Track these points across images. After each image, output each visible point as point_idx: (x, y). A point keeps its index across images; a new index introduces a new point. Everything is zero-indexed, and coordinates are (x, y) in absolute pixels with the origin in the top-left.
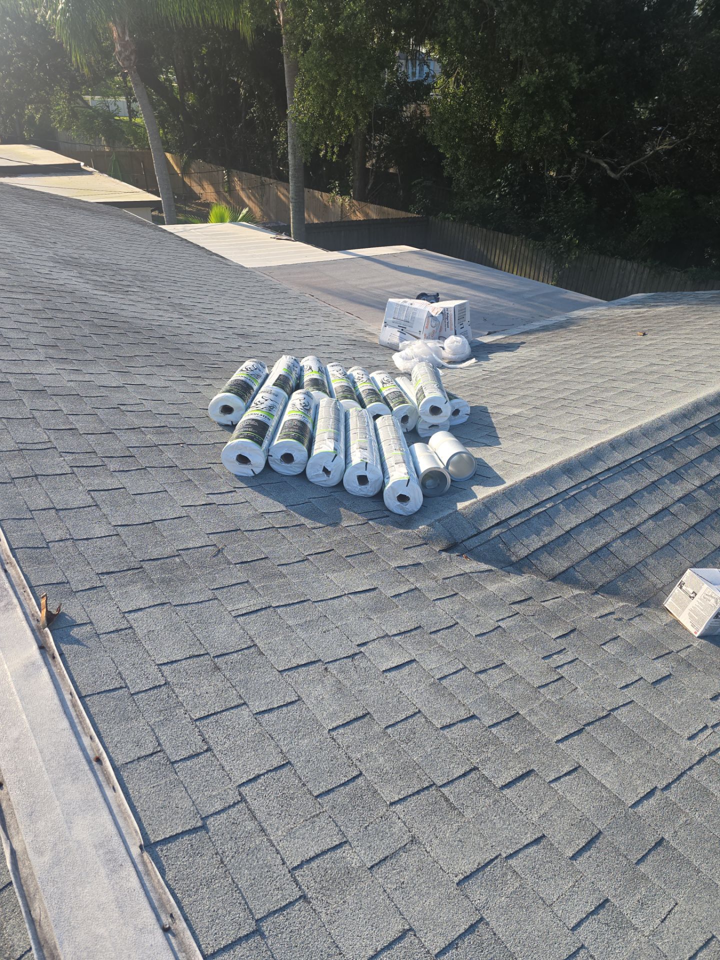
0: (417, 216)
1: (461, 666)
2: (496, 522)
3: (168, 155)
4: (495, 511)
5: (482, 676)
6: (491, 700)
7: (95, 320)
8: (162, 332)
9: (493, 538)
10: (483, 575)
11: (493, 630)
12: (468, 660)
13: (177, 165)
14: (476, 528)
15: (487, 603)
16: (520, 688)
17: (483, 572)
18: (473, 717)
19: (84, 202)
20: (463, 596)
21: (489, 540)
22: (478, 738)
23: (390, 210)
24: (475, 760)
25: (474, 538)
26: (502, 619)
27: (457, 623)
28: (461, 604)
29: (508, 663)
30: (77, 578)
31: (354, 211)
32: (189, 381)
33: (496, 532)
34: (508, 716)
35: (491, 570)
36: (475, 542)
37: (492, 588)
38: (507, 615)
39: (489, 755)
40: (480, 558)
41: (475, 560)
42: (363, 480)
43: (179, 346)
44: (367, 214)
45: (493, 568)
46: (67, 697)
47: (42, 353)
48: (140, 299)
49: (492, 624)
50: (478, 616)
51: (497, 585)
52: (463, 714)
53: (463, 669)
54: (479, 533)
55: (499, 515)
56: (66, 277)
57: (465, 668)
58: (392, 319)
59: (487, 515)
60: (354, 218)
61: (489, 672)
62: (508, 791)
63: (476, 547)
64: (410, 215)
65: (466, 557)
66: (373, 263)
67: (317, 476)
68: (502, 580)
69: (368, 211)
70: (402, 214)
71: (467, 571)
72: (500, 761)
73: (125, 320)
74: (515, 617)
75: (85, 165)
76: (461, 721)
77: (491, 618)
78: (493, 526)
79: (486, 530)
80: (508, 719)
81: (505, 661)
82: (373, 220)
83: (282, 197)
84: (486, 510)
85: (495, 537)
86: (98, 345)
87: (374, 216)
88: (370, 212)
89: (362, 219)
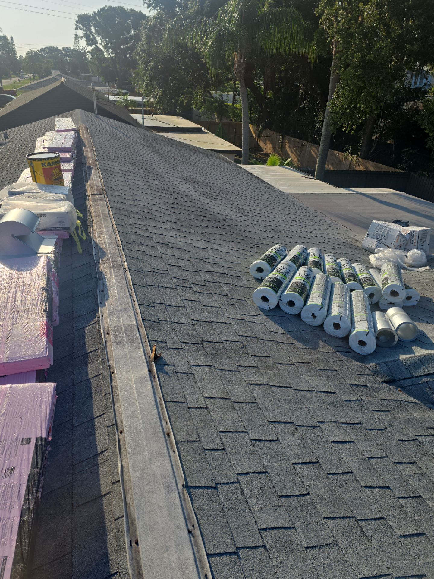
0: (402, 171)
1: (385, 455)
2: (427, 373)
3: (250, 126)
4: (427, 366)
5: (399, 466)
6: (403, 482)
7: (198, 212)
8: (230, 223)
9: (422, 383)
10: (411, 405)
11: (412, 440)
12: (390, 453)
13: (254, 131)
14: (410, 373)
15: (409, 422)
16: (425, 482)
17: (411, 403)
18: (388, 488)
19: (201, 148)
20: (394, 413)
21: (419, 384)
22: (389, 501)
23: (383, 166)
24: (385, 514)
25: (408, 380)
26: (420, 436)
27: (387, 429)
28: (391, 418)
29: (419, 464)
30: (170, 342)
31: (359, 165)
32: (241, 251)
33: (425, 379)
34: (413, 495)
35: (417, 403)
36: (409, 382)
37: (416, 414)
38: (424, 434)
39: (395, 514)
40: (410, 394)
41: (406, 394)
42: (337, 326)
43: (239, 232)
44: (367, 168)
45: (419, 402)
46: (158, 399)
47: (169, 226)
48: (222, 204)
49: (412, 436)
50: (402, 428)
51: (419, 414)
52: (381, 484)
53: (386, 457)
54: (413, 377)
55: (430, 369)
56: (186, 188)
57: (387, 457)
58: (373, 233)
59: (420, 367)
60: (357, 169)
61: (404, 465)
62: (405, 540)
63: (409, 386)
64: (397, 170)
65: (400, 391)
66: (365, 197)
67: (308, 318)
68: (424, 411)
69: (368, 165)
70: (392, 169)
71: (400, 399)
72: (402, 520)
73: (213, 214)
74: (429, 437)
75: (204, 129)
76: (379, 487)
77: (411, 433)
78: (423, 375)
79: (418, 377)
80: (413, 497)
81: (417, 462)
82: (371, 171)
83: (313, 153)
84: (420, 364)
85: (424, 383)
86: (197, 225)
87: (371, 169)
88: (369, 166)
89: (363, 170)
